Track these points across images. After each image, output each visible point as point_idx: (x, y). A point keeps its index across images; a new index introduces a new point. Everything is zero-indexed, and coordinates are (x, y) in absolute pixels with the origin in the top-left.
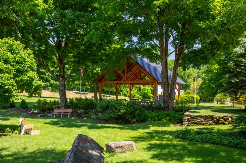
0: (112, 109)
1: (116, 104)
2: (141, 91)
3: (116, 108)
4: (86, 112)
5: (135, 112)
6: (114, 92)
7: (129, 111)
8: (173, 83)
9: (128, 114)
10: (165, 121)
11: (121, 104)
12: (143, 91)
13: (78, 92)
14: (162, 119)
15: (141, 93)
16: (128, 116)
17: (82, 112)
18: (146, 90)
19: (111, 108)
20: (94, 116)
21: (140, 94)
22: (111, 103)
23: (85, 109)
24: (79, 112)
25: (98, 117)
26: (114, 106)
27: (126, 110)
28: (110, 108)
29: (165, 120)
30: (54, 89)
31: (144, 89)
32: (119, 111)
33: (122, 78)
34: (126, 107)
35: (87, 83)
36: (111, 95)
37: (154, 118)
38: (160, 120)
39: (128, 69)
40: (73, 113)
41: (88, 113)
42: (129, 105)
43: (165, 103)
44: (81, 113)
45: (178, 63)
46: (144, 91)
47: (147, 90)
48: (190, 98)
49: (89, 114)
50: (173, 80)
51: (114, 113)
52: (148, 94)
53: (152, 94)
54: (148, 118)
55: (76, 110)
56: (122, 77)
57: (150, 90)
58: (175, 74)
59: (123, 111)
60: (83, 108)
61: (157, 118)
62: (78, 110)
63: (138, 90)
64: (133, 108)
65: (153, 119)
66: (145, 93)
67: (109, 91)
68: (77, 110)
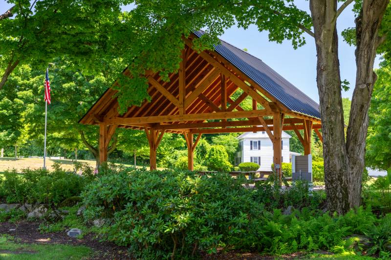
0: (138, 209)
1: (155, 188)
2: (207, 156)
3: (154, 208)
4: (54, 215)
5: (233, 220)
6: (144, 158)
7: (207, 216)
8: (362, 106)
9: (204, 230)
10: (346, 253)
11: (176, 187)
12: (210, 156)
13: (63, 158)
14: (332, 243)
15: (206, 160)
16: (203, 235)
17: (40, 215)
18: (217, 152)
19: (135, 203)
20: (77, 231)
21: (203, 162)
22: (135, 186)
23: (50, 205)
24: (31, 215)
25: (93, 233)
26: (146, 198)
27: (196, 215)
28: (129, 205)
29: (347, 248)
30: (11, 154)
31: (213, 150)
32: (166, 216)
33: (173, 106)
34: (196, 202)
35: (80, 137)
36: (137, 164)
37: (298, 239)
38: (324, 248)
39: (187, 82)
40: (10, 221)
41: (58, 219)
42: (207, 193)
43: (332, 182)
44: (36, 219)
45: (375, 37)
46: (213, 155)
47: (220, 153)
48: (318, 169)
49: (61, 221)
50: (359, 98)
51: (145, 225)
52: (221, 162)
53: (229, 161)
54: (276, 239)
55: (22, 208)
56: (172, 104)
57: (226, 154)
58: (367, 76)
59: (182, 218)
60: (46, 203)
61: (310, 239)
62: (30, 209)
63: (198, 154)
64: (223, 206)
65: (295, 243)
66: (215, 160)
67: (134, 156)
68: (26, 208)
